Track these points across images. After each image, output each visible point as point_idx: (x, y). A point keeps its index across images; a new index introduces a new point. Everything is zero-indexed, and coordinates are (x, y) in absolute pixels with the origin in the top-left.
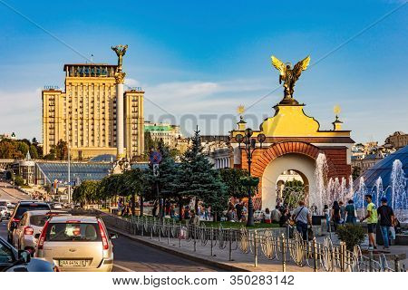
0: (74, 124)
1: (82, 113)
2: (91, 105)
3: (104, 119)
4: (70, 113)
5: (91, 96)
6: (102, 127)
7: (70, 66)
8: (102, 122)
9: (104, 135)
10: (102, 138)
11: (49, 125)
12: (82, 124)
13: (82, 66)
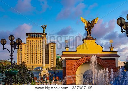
0: (29, 55)
1: (32, 51)
2: (36, 48)
3: (41, 53)
4: (28, 51)
5: (36, 45)
6: (40, 57)
7: (28, 34)
8: (40, 54)
9: (41, 60)
10: (40, 61)
11: (19, 56)
12: (32, 55)
13: (32, 34)
